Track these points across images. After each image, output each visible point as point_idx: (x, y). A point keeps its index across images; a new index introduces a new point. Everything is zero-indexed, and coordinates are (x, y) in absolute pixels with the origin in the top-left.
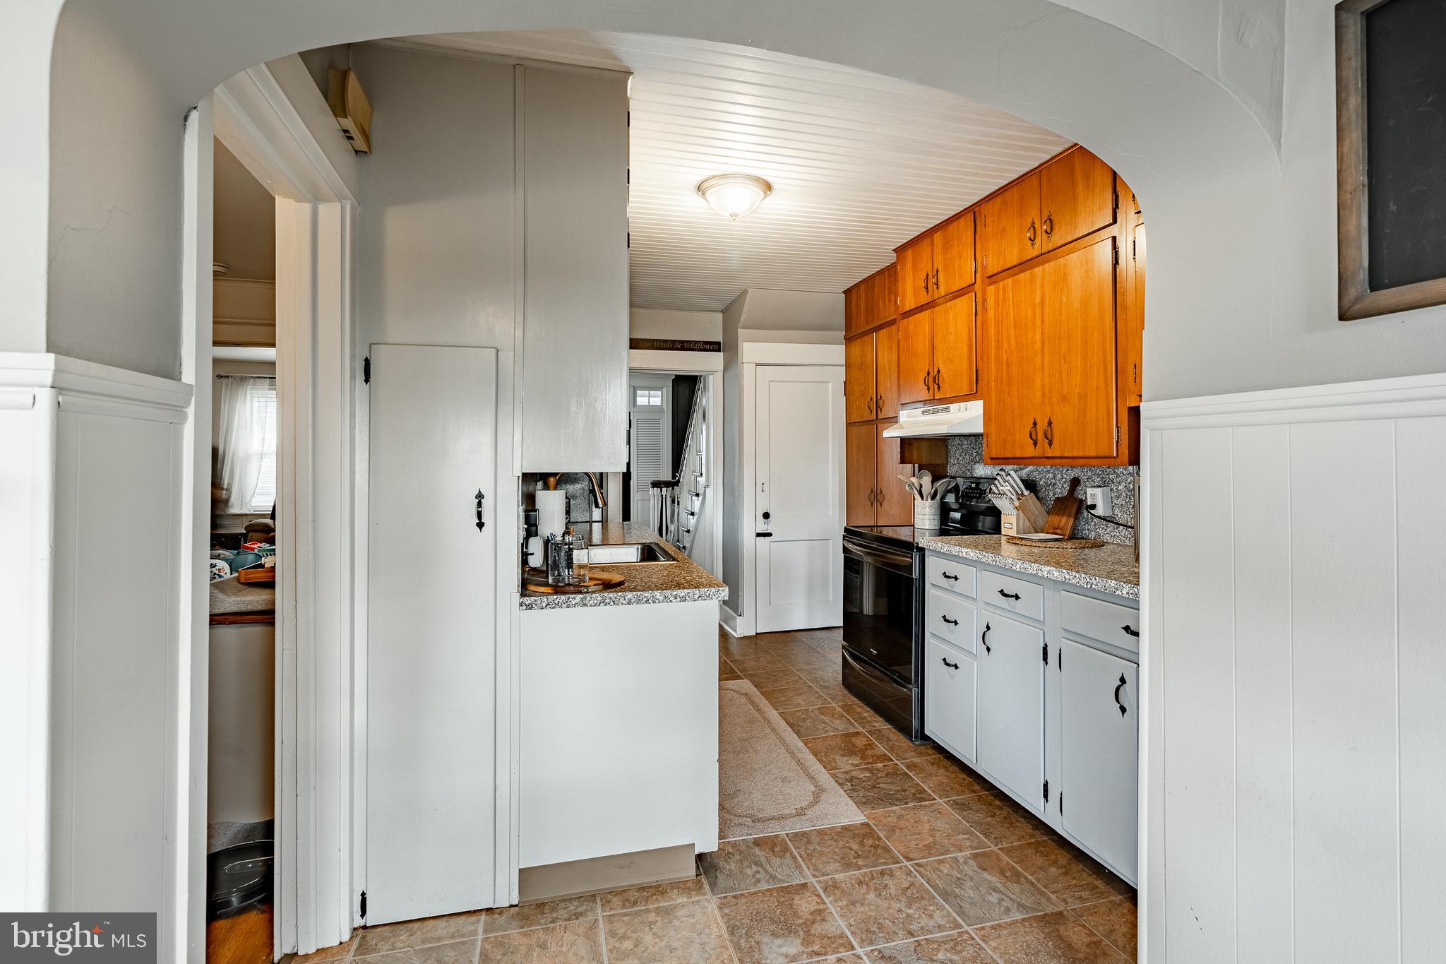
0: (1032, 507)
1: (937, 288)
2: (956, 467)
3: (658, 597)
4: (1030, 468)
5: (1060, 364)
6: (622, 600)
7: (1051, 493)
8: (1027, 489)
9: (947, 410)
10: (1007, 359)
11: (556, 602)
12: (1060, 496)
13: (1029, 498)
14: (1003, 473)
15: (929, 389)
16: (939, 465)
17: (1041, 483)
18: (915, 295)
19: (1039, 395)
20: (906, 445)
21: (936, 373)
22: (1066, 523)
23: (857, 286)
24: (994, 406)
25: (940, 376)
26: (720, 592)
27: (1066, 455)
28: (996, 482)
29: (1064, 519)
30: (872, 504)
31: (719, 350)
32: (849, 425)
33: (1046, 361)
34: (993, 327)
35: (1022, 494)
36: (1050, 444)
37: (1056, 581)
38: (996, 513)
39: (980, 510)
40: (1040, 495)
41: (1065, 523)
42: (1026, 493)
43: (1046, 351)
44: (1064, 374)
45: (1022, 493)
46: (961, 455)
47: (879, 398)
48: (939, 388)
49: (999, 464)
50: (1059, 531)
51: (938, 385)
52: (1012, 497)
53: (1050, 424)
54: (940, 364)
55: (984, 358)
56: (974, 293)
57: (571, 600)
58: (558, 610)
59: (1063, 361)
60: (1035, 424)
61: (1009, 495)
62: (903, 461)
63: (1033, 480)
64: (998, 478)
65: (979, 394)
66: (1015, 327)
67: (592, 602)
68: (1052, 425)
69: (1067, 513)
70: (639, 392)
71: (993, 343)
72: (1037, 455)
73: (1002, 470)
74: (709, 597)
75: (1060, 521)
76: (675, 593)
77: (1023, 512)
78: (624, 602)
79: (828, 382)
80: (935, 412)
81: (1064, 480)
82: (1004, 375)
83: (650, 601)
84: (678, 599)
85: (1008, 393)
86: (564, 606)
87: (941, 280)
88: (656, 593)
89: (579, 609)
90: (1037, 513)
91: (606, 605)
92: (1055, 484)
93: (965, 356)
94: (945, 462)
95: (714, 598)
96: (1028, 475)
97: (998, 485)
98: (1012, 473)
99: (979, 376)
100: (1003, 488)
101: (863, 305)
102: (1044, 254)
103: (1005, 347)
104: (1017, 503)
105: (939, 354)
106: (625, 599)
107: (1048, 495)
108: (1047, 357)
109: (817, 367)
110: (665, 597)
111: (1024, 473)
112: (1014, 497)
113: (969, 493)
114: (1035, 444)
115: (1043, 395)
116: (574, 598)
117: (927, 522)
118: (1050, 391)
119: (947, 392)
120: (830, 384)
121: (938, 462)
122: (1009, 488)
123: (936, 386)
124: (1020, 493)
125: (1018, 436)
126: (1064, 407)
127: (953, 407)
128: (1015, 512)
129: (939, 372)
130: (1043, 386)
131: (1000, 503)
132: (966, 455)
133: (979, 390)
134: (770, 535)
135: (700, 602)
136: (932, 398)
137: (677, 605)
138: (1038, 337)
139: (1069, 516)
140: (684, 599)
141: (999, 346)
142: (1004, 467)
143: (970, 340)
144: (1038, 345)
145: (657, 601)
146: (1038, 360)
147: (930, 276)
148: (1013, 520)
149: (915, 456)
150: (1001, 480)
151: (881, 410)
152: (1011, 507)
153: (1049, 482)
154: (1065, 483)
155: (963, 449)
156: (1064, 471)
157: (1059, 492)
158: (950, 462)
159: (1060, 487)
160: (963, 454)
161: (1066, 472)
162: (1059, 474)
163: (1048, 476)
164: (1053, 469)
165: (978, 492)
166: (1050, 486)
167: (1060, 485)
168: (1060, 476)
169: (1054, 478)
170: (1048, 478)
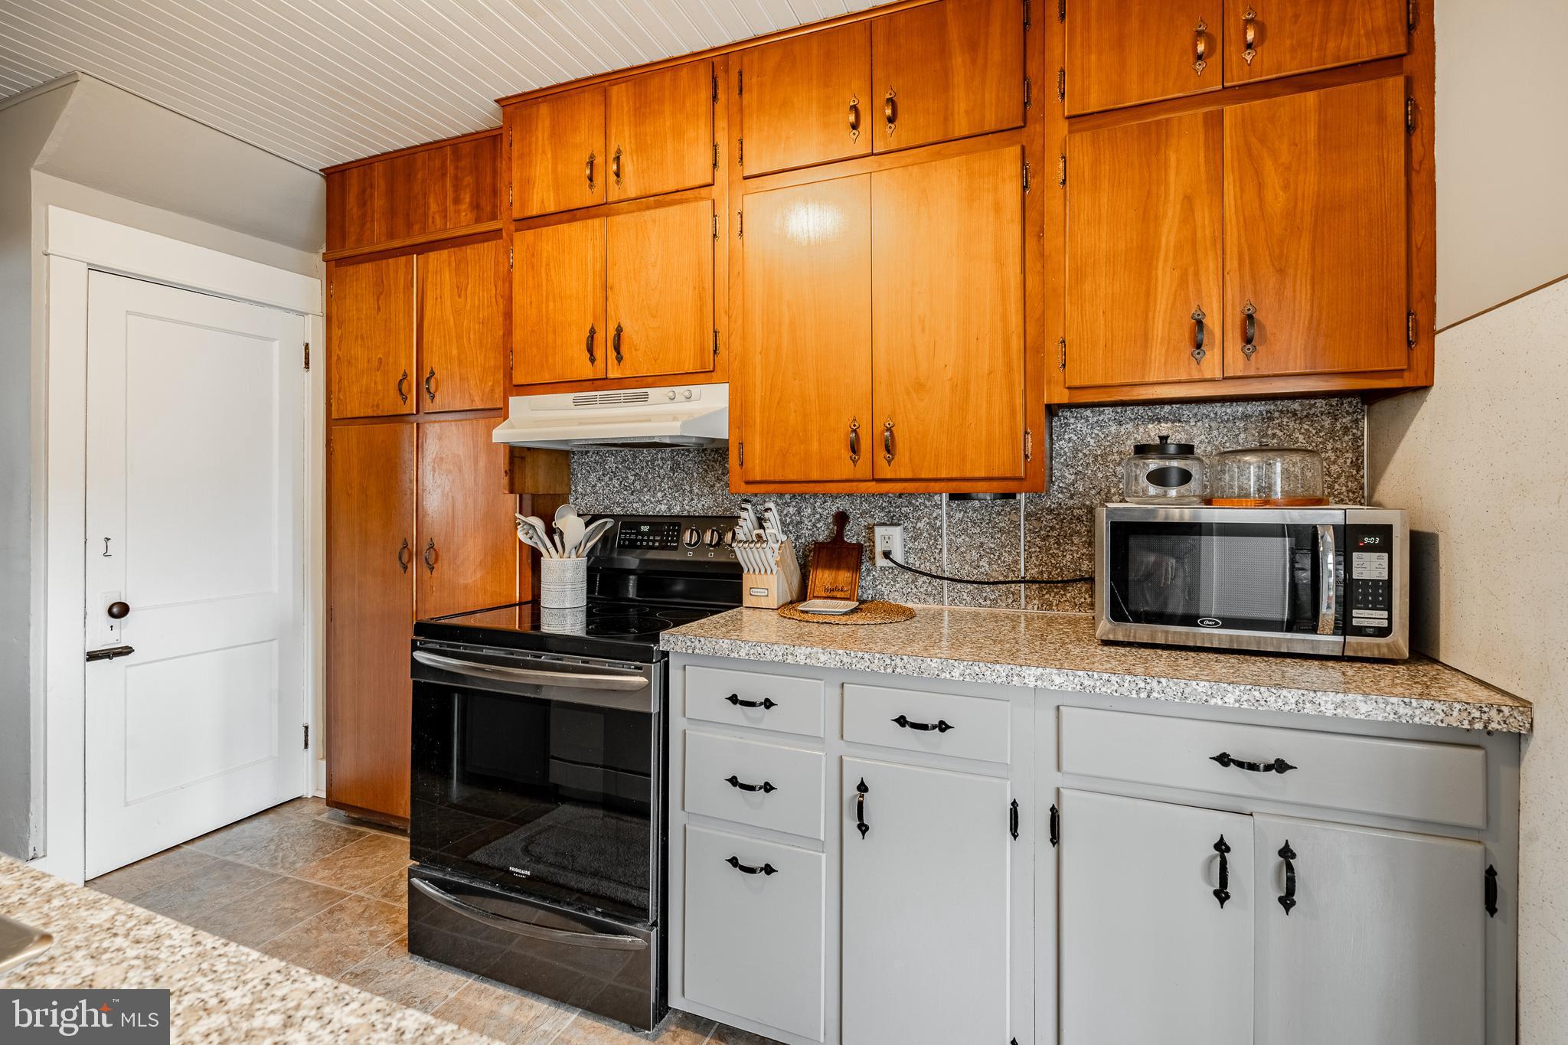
0: (789, 559)
9: (645, 398)
13: (787, 545)
15: (593, 360)
16: (559, 494)
18: (559, 190)
20: (516, 461)
21: (611, 330)
25: (624, 338)
27: (923, 477)
29: (841, 575)
30: (405, 568)
32: (331, 422)
36: (891, 458)
41: (846, 581)
44: (921, 349)
46: (599, 480)
48: (620, 358)
51: (619, 353)
54: (625, 318)
56: (707, 203)
59: (918, 327)
64: (744, 514)
65: (726, 373)
68: (894, 428)
69: (844, 566)
71: (758, 289)
72: (859, 476)
73: (748, 501)
75: (835, 578)
79: (273, 340)
80: (612, 400)
87: (628, 171)
90: (793, 567)
93: (690, 306)
94: (566, 490)
99: (721, 342)
101: (379, 200)
102: (876, 155)
109: (246, 305)
113: (637, 540)
114: (855, 459)
120: (277, 343)
121: (558, 490)
123: (614, 356)
125: (815, 445)
126: (922, 400)
127: (655, 393)
129: (620, 331)
132: (611, 479)
133: (720, 366)
134: (127, 651)
136: (601, 376)
141: (773, 294)
143: (701, 280)
147: (599, 161)
148: (771, 581)
149: (529, 481)
151: (433, 397)
153: (788, 520)
154: (819, 520)
155: (605, 469)
156: (818, 504)
157: (807, 535)
158: (576, 491)
159: (809, 527)
160: (606, 479)
161: (821, 504)
162: (806, 508)
163: (785, 512)
164: (793, 500)
165: (658, 538)
166: (791, 527)
167: (809, 524)
168: (809, 511)
169: (799, 513)
170: (786, 515)
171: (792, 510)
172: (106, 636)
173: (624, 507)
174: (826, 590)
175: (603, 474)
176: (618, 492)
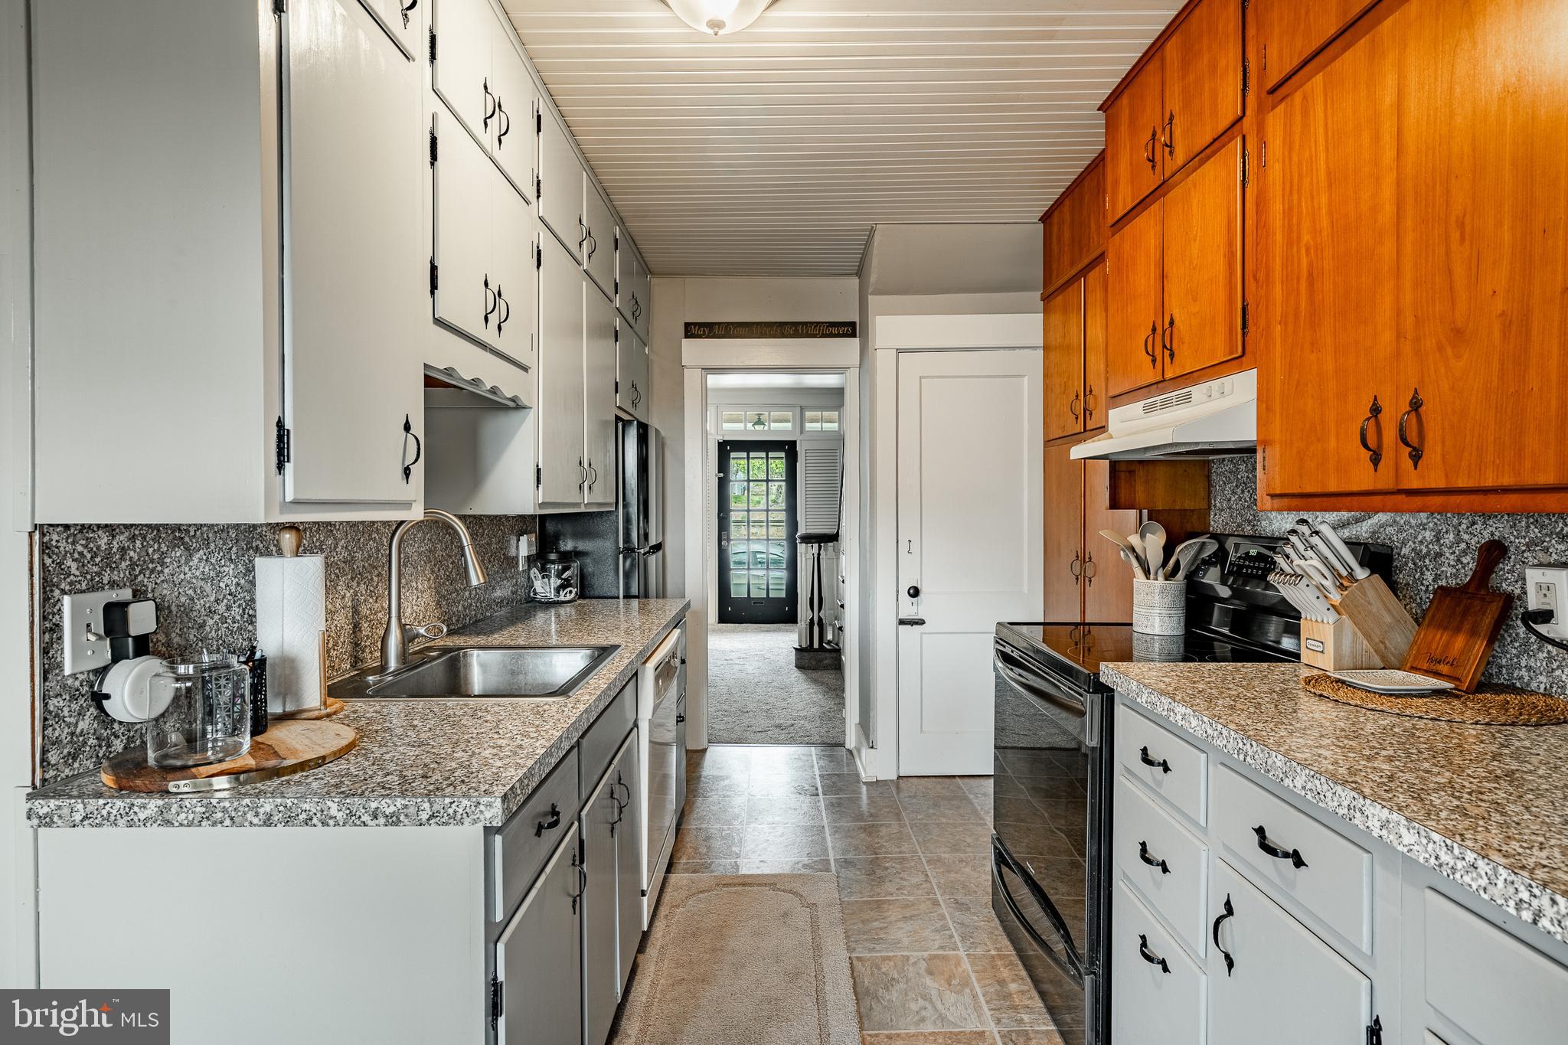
0: (1376, 607)
1: (1171, 153)
2: (1225, 515)
3: (334, 812)
4: (1381, 518)
5: (1448, 246)
6: (250, 816)
7: (1429, 576)
8: (1362, 564)
9: (1187, 399)
10: (1310, 265)
11: (104, 812)
12: (1453, 582)
13: (1366, 585)
14: (1304, 529)
15: (1154, 361)
16: (1192, 511)
17: (1405, 551)
18: (1132, 182)
19: (1387, 337)
20: (1123, 476)
21: (1167, 325)
22: (1467, 649)
23: (1058, 203)
24: (1279, 377)
25: (1175, 329)
26: (482, 807)
27: (1462, 483)
28: (1289, 550)
29: (1460, 642)
30: (1077, 579)
31: (853, 335)
32: (1047, 443)
33: (1408, 248)
34: (1279, 200)
35: (1351, 576)
36: (1416, 456)
37: (1408, 861)
38: (1290, 617)
39: (1266, 604)
40: (1401, 578)
41: (1462, 652)
42: (1361, 574)
43: (1409, 223)
44: (1459, 271)
45: (1350, 574)
46: (1234, 493)
47: (1088, 393)
48: (1172, 355)
49: (1298, 509)
50: (1444, 669)
51: (1171, 350)
52: (1325, 582)
53: (1416, 405)
54: (1176, 309)
55: (1261, 275)
56: (1239, 140)
57: (136, 809)
58: (107, 830)
59: (1455, 235)
60: (1376, 410)
61: (1318, 578)
62: (1114, 504)
63: (1383, 545)
64: (1294, 539)
65: (1248, 355)
66: (1330, 186)
67: (183, 816)
68: (1423, 409)
69: (1467, 626)
70: (808, 414)
71: (1279, 237)
72: (1381, 485)
73: (1303, 521)
74: (456, 819)
75: (1447, 645)
76: (374, 805)
77: (1351, 616)
78: (256, 821)
79: (1024, 376)
80: (1168, 404)
81: (1463, 546)
82: (1303, 304)
83: (315, 821)
84: (382, 820)
85: (1312, 344)
86: (121, 822)
87: (1178, 132)
88: (329, 803)
89: (154, 830)
90: (1388, 619)
91: (214, 824)
92: (1440, 555)
93: (1222, 279)
94: (1203, 505)
95: (467, 821)
96: (1374, 533)
97: (1293, 555)
98: (1325, 529)
99: (1249, 317)
100: (1302, 562)
101: (1067, 235)
103: (1306, 238)
104: (1336, 597)
105: (1174, 289)
106: (257, 815)
107: (1421, 579)
108: (1409, 238)
109: (1002, 351)
110: (351, 814)
111: (1363, 530)
112: (1328, 583)
113: (1243, 566)
114: (1376, 459)
115: (1399, 335)
116: (144, 807)
117: (1157, 621)
118: (1418, 321)
119: (1187, 361)
120: (1026, 380)
121: (1188, 504)
122: (1316, 563)
123: (1167, 353)
124: (1344, 573)
125: (1333, 443)
126: (1458, 357)
127: (1198, 391)
128: (1331, 617)
129: (1172, 323)
130: (1399, 313)
131: (1296, 595)
132: (1243, 492)
133: (1248, 349)
134: (921, 622)
135: (433, 829)
136: (1160, 378)
137: (377, 833)
138: (1388, 192)
139: (1473, 633)
140: (393, 820)
141: (1292, 239)
142: (1305, 516)
143: (1231, 244)
144: (1388, 210)
145: (331, 822)
146: (1388, 249)
147: (1159, 132)
148: (1328, 633)
149: (1140, 495)
150: (1301, 547)
151: (1091, 414)
152: (1321, 605)
153: (1424, 551)
154: (1465, 552)
155: (1238, 479)
156: (1464, 526)
157: (1449, 575)
158: (1215, 506)
159: (1452, 563)
160: (1239, 491)
161: (1468, 528)
162: (1447, 532)
163: (1420, 538)
164: (1430, 520)
165: (1262, 565)
166: (1427, 561)
167: (1452, 557)
168: (1451, 536)
169: (1438, 540)
170: (1421, 542)
171: (1428, 535)
172: (908, 608)
173: (1254, 526)
174: (1431, 660)
175: (1237, 486)
176: (1248, 507)
